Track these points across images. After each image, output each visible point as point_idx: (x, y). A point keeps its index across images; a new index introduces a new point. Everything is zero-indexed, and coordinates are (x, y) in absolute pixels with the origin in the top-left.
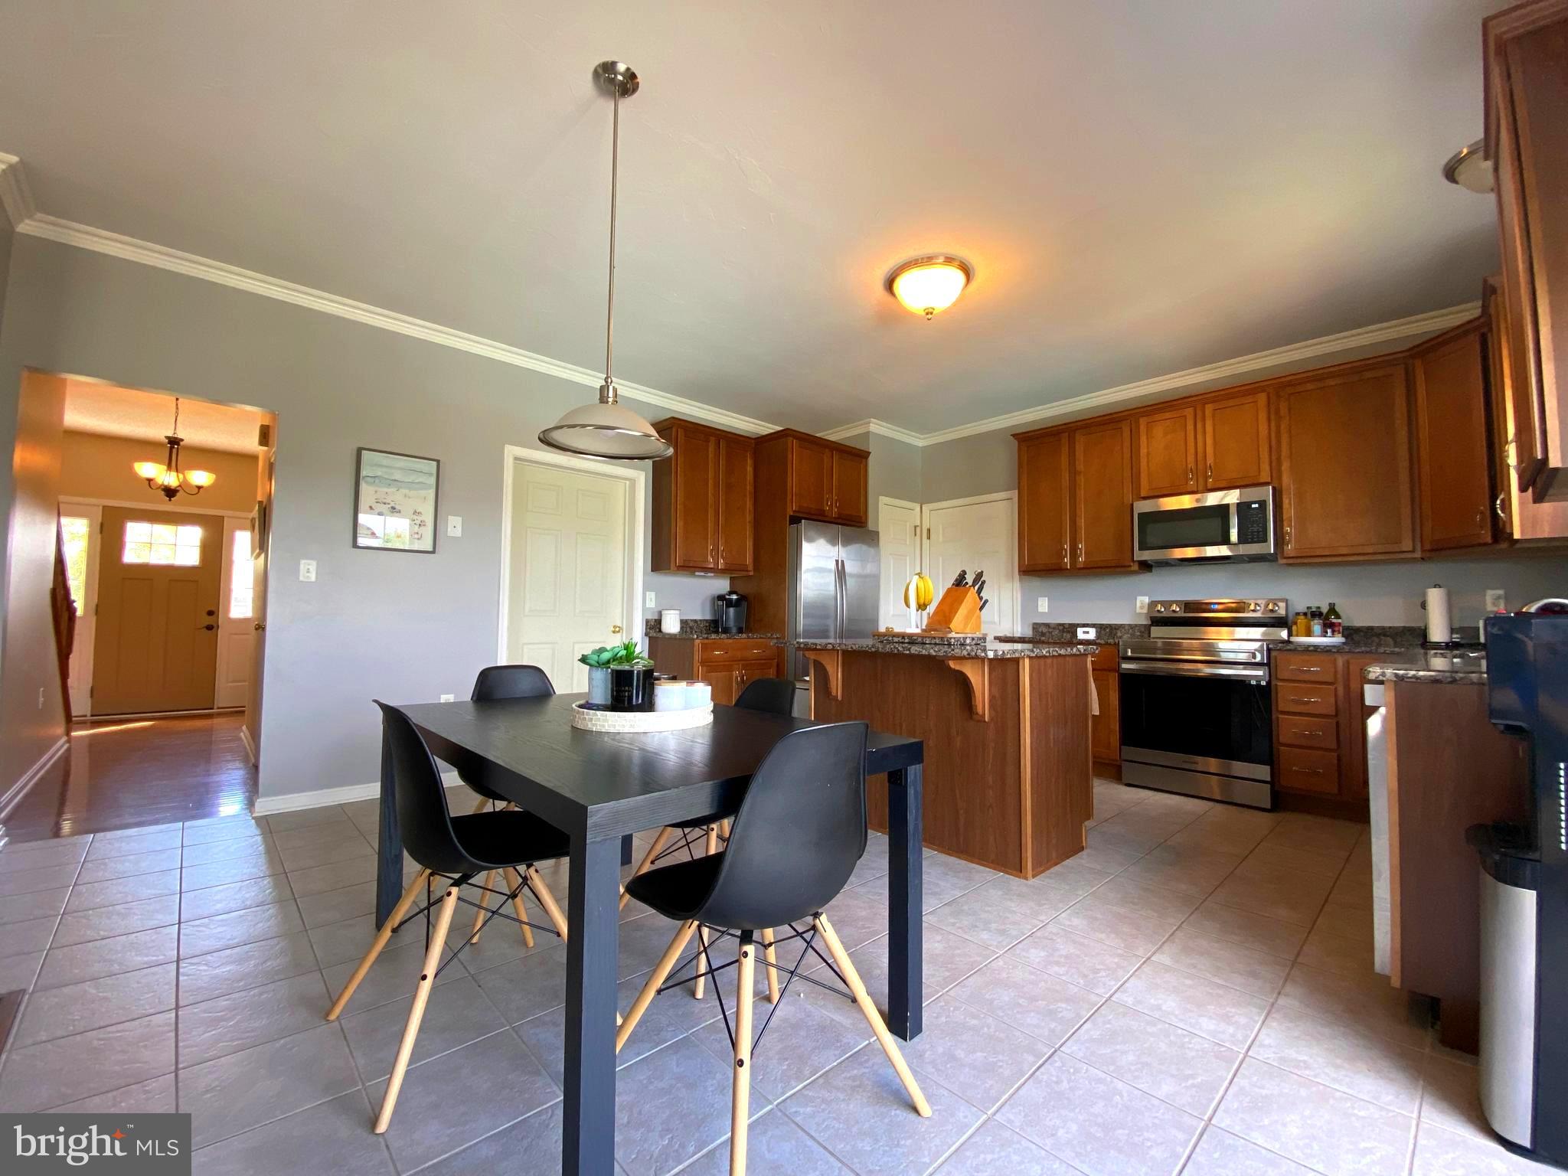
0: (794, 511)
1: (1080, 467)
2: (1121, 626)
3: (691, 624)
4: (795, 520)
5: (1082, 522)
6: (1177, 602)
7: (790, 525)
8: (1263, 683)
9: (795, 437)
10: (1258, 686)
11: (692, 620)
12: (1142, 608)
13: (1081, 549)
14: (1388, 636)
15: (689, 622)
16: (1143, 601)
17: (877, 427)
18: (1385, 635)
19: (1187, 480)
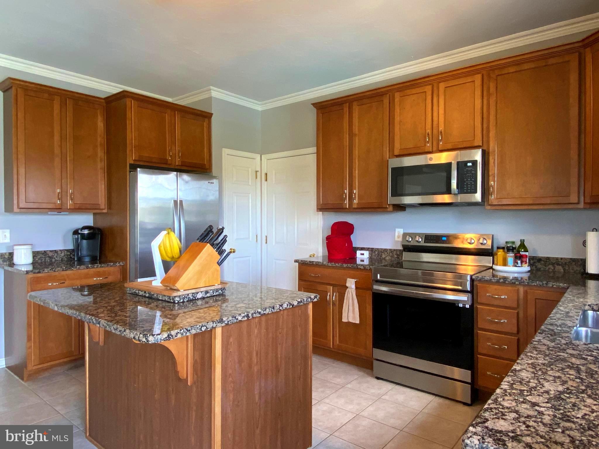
0: (135, 160)
1: (356, 130)
2: (385, 250)
3: (50, 254)
4: (134, 168)
5: (356, 173)
6: (420, 235)
7: (130, 172)
8: (467, 306)
9: (133, 98)
10: (464, 308)
11: (51, 251)
12: (398, 237)
13: (355, 194)
14: (559, 265)
15: (48, 252)
16: (399, 232)
17: (217, 93)
18: (558, 264)
19: (426, 142)
